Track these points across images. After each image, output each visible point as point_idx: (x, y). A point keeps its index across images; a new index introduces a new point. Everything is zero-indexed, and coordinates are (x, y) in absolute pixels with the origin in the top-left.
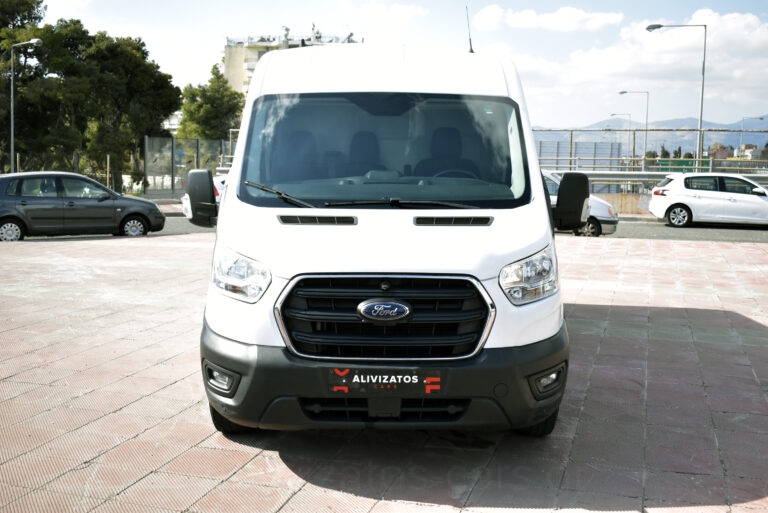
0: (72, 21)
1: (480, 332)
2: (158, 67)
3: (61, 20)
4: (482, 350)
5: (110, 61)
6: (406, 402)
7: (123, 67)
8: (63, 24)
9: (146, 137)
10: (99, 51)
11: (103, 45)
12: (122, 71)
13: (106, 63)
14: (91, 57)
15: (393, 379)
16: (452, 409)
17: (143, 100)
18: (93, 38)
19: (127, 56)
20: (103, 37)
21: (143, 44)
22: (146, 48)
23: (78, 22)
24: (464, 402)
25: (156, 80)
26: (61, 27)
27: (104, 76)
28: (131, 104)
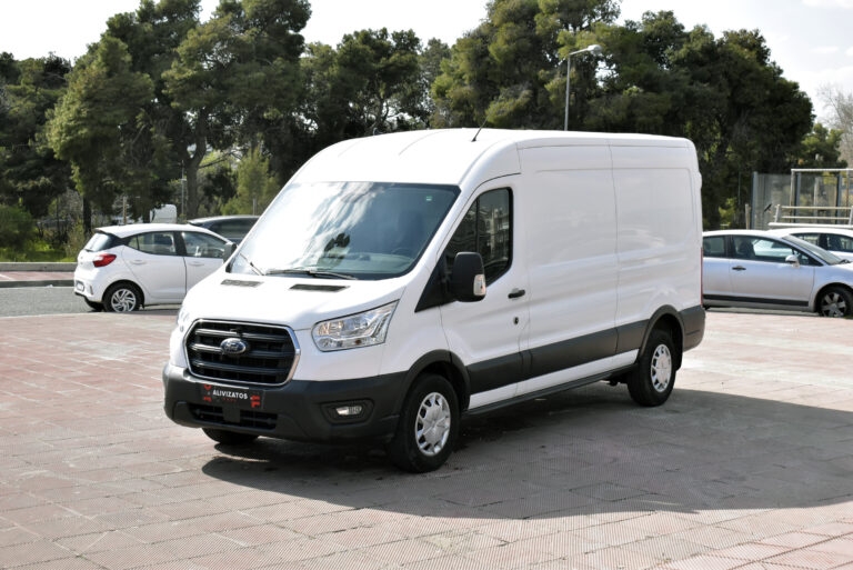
0: (661, 13)
1: (289, 367)
2: (780, 71)
3: (647, 14)
4: (291, 380)
5: (705, 68)
6: (244, 413)
7: (726, 74)
8: (650, 20)
9: (755, 173)
10: (691, 54)
11: (697, 45)
12: (723, 80)
13: (700, 69)
14: (680, 62)
15: (233, 395)
16: (269, 421)
17: (754, 120)
18: (687, 35)
19: (731, 58)
20: (701, 32)
21: (762, 39)
22: (766, 44)
23: (670, 13)
24: (274, 416)
25: (772, 91)
26: (647, 22)
27: (694, 87)
28: (736, 126)
